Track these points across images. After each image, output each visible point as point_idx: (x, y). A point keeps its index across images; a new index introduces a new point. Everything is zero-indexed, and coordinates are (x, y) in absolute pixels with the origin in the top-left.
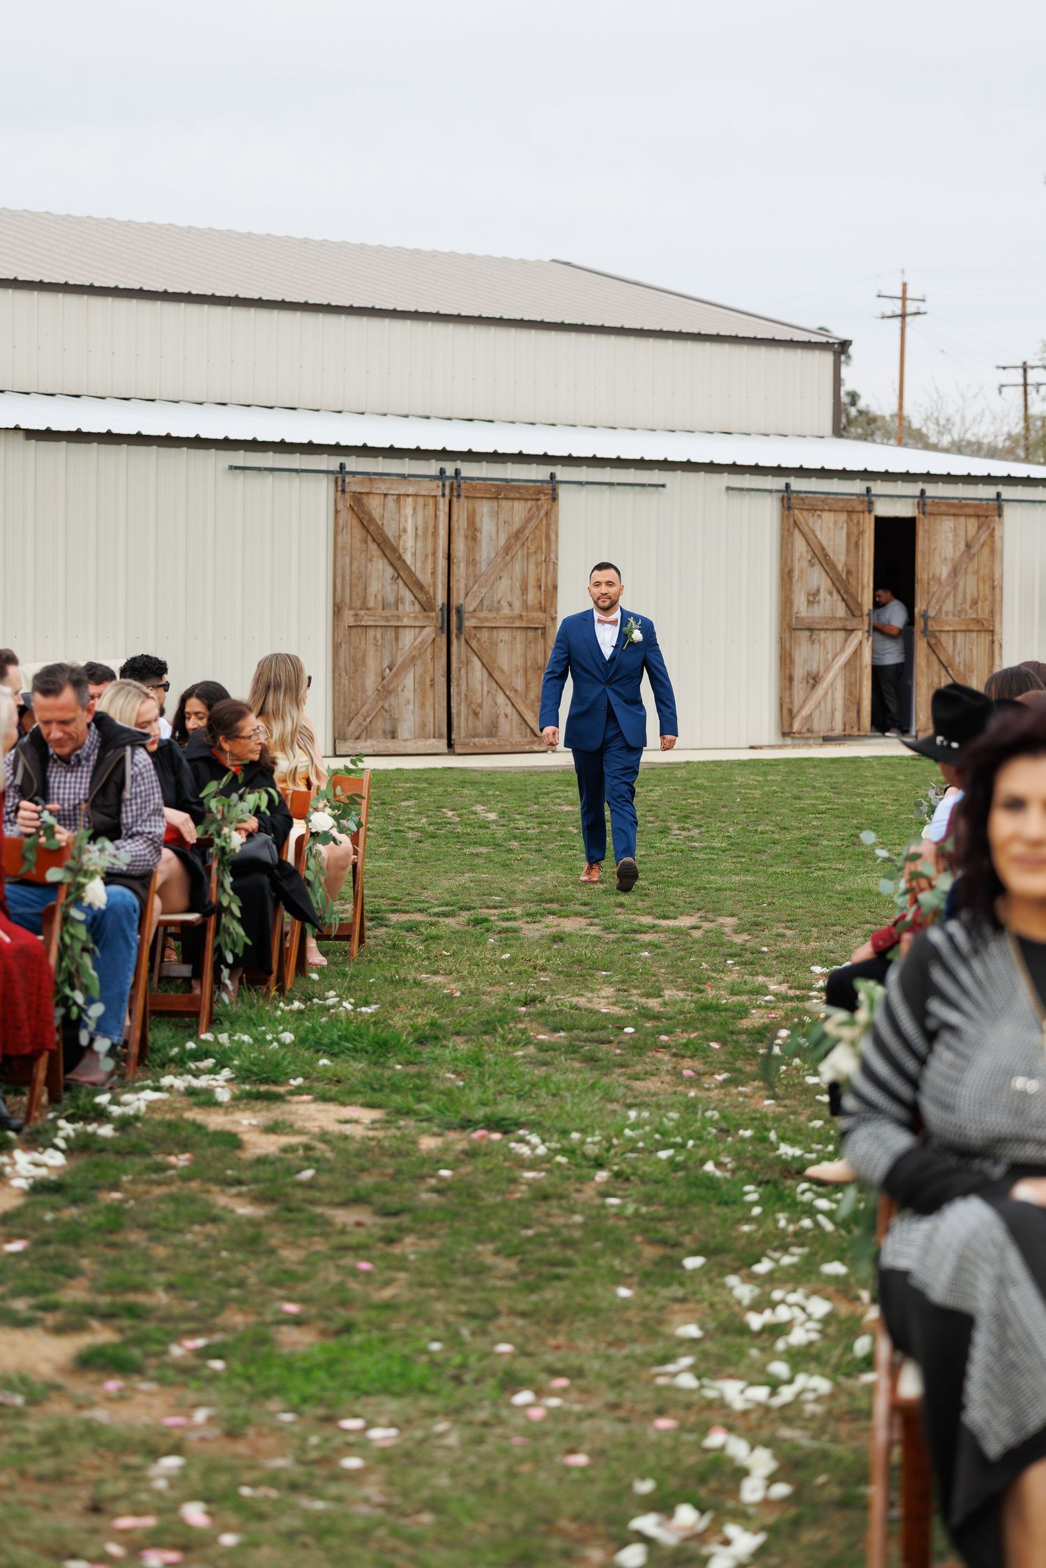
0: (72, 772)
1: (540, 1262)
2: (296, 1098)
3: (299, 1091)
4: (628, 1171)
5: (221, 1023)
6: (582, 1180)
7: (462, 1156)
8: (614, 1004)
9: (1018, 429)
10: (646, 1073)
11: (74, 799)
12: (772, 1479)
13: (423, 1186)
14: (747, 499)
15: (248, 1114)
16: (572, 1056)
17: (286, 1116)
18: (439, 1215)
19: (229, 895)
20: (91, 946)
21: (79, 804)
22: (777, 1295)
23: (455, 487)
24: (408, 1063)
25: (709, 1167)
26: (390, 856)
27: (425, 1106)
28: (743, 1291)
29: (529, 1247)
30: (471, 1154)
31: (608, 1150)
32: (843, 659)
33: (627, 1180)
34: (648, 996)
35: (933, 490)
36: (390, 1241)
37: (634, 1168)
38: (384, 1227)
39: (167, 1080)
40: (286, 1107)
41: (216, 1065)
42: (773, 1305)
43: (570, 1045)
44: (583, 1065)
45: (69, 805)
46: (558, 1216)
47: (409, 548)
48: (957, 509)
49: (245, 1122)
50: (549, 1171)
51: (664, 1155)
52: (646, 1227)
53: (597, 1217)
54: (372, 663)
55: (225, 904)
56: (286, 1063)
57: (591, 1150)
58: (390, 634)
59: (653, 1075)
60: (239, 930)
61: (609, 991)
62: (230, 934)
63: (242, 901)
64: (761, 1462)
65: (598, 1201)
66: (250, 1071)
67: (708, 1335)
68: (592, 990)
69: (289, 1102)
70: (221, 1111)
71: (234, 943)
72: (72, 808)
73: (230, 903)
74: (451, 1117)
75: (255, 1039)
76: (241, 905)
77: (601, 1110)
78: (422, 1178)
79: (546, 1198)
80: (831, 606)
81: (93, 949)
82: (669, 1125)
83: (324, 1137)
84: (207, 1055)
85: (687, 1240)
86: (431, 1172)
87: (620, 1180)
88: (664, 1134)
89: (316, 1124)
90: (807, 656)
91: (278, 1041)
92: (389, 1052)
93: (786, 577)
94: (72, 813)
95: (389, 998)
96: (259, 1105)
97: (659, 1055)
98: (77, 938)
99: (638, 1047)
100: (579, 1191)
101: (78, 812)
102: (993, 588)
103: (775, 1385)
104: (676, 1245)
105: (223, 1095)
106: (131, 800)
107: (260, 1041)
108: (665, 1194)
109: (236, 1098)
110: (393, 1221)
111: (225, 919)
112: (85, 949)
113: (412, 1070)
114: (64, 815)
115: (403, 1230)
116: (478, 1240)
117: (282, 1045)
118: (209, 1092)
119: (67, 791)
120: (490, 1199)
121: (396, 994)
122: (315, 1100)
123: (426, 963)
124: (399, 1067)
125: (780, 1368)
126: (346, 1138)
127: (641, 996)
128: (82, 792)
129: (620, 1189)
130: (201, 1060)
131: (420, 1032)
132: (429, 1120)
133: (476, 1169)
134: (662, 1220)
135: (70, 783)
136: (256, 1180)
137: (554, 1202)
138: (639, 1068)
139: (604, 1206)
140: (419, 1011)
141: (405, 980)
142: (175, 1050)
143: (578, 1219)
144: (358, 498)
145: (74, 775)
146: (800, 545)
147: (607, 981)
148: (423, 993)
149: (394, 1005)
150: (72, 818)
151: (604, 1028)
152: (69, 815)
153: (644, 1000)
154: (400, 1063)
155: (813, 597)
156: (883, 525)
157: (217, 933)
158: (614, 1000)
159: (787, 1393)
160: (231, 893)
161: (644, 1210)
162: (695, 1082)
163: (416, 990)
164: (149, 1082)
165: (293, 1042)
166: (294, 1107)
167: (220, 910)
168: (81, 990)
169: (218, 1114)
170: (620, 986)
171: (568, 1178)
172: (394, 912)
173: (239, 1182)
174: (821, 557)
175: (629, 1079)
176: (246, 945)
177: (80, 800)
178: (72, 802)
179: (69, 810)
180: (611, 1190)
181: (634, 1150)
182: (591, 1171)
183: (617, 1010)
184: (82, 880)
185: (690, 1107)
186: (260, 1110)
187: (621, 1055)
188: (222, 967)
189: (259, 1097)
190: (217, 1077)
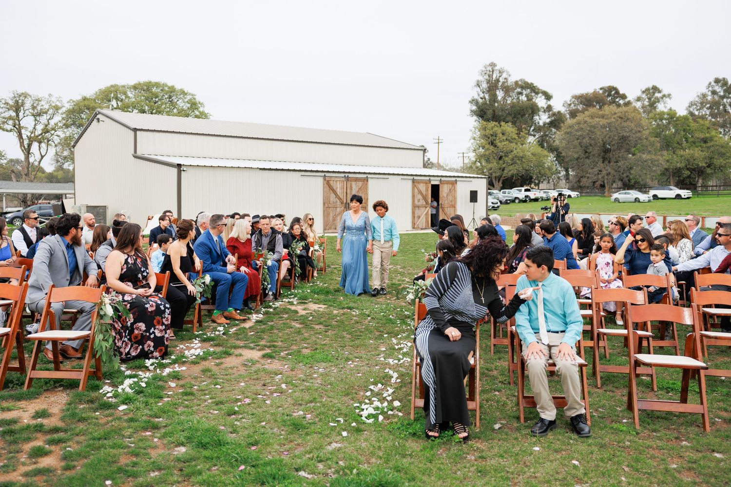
9: (462, 165)
12: (397, 378)
14: (406, 181)
22: (401, 342)
23: (348, 179)
25: (391, 316)
28: (394, 341)
32: (425, 213)
35: (443, 179)
42: (400, 344)
47: (339, 191)
48: (448, 182)
52: (377, 329)
53: (367, 326)
54: (331, 214)
58: (335, 209)
64: (395, 375)
67: (387, 350)
80: (422, 202)
82: (383, 308)
85: (385, 331)
90: (417, 212)
93: (413, 196)
102: (455, 198)
103: (399, 361)
104: (383, 332)
125: (401, 357)
144: (328, 181)
146: (416, 190)
155: (419, 201)
156: (433, 186)
159: (402, 361)
162: (389, 299)
174: (420, 192)
185: (388, 304)
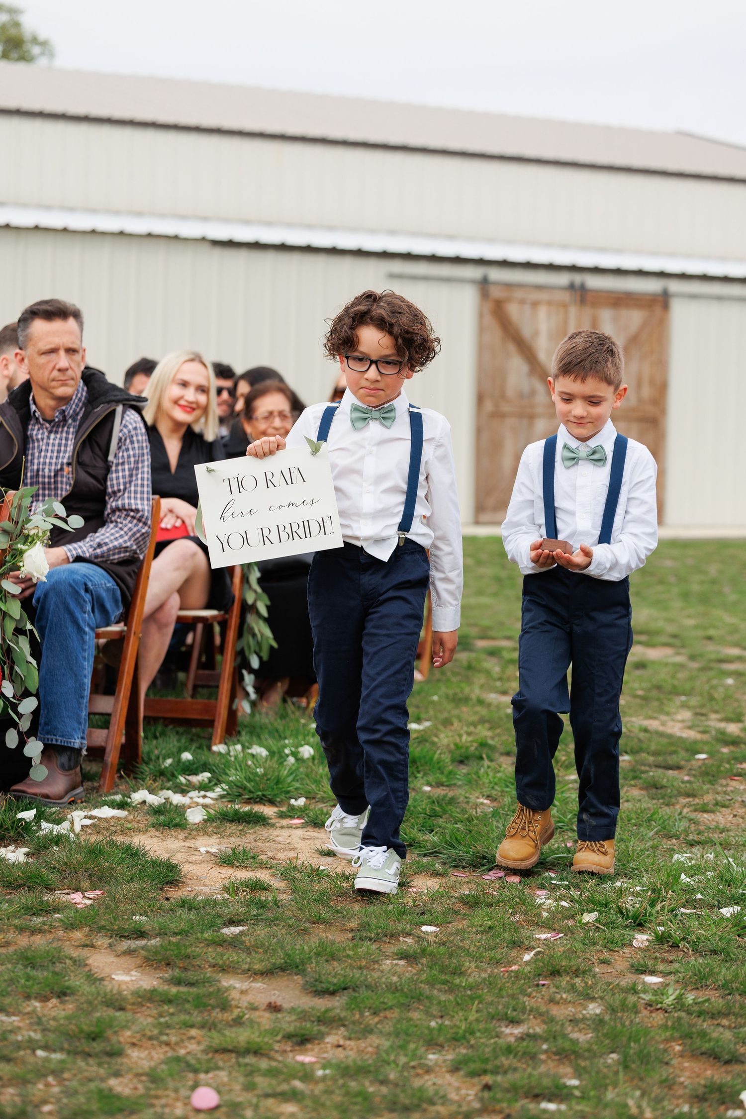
0: (56, 432)
1: (514, 1090)
2: (285, 822)
3: (292, 813)
4: (677, 934)
5: (239, 733)
6: (611, 945)
7: (458, 906)
8: (690, 728)
10: (717, 804)
11: (56, 464)
13: (392, 949)
15: (214, 840)
16: (632, 782)
17: (259, 844)
18: (390, 999)
19: (255, 592)
20: (29, 626)
21: (62, 469)
24: (440, 784)
26: (495, 595)
27: (434, 838)
29: (505, 1061)
30: (472, 903)
31: (653, 904)
33: (675, 946)
34: (728, 720)
36: (302, 1040)
37: (687, 930)
38: (303, 1016)
39: (140, 796)
40: (264, 832)
41: (210, 780)
43: (633, 770)
44: (643, 792)
45: (50, 470)
46: (566, 1002)
47: (542, 347)
49: (203, 850)
50: (569, 931)
51: (727, 912)
55: (250, 601)
56: (289, 779)
57: (631, 903)
59: (724, 806)
60: (264, 631)
61: (686, 715)
62: (254, 635)
63: (270, 598)
65: (628, 979)
66: (245, 788)
68: (668, 714)
69: (273, 826)
70: (182, 835)
71: (259, 644)
72: (52, 474)
73: (255, 601)
74: (461, 852)
75: (272, 753)
76: (268, 603)
77: (655, 848)
78: (394, 936)
79: (555, 973)
81: (31, 631)
83: (288, 872)
84: (205, 767)
86: (408, 928)
87: (665, 946)
88: (729, 883)
89: (292, 854)
91: (295, 754)
92: (419, 772)
94: (52, 480)
95: (446, 715)
96: (232, 828)
97: (734, 783)
98: (11, 617)
99: (710, 774)
100: (604, 962)
101: (59, 479)
105: (195, 816)
106: (117, 465)
107: (277, 755)
108: (724, 973)
109: (209, 820)
110: (322, 1004)
111: (251, 619)
112: (19, 631)
113: (440, 792)
114: (43, 483)
115: (327, 1021)
116: (432, 1043)
117: (298, 759)
118: (180, 810)
119: (49, 454)
120: (475, 973)
121: (455, 712)
122: (303, 826)
123: (498, 684)
124: (428, 789)
126: (316, 874)
127: (721, 720)
128: (67, 455)
129: (664, 960)
130: (196, 774)
131: (463, 750)
132: (434, 854)
133: (473, 926)
134: (714, 1015)
135: (53, 445)
136: (162, 933)
137: (564, 980)
138: (709, 798)
139: (633, 990)
140: (472, 729)
141: (466, 700)
142: (169, 761)
143: (594, 1009)
144: (499, 303)
145: (59, 436)
147: (684, 706)
148: (484, 712)
149: (447, 723)
150: (53, 486)
151: (675, 752)
152: (49, 483)
153: (722, 725)
154: (429, 784)
157: (240, 634)
158: (689, 724)
160: (259, 590)
161: (690, 998)
163: (478, 708)
164: (118, 798)
165: (313, 758)
166: (274, 833)
167: (246, 609)
168: (12, 681)
169: (176, 838)
170: (698, 710)
171: (594, 944)
172: (483, 638)
173: (141, 934)
175: (695, 811)
176: (271, 647)
177: (62, 464)
178: (53, 467)
179: (49, 477)
180: (650, 963)
181: (687, 904)
182: (627, 932)
183: (691, 734)
184: (20, 546)
186: (230, 835)
187: (689, 782)
188: (245, 672)
189: (238, 818)
190: (209, 794)
